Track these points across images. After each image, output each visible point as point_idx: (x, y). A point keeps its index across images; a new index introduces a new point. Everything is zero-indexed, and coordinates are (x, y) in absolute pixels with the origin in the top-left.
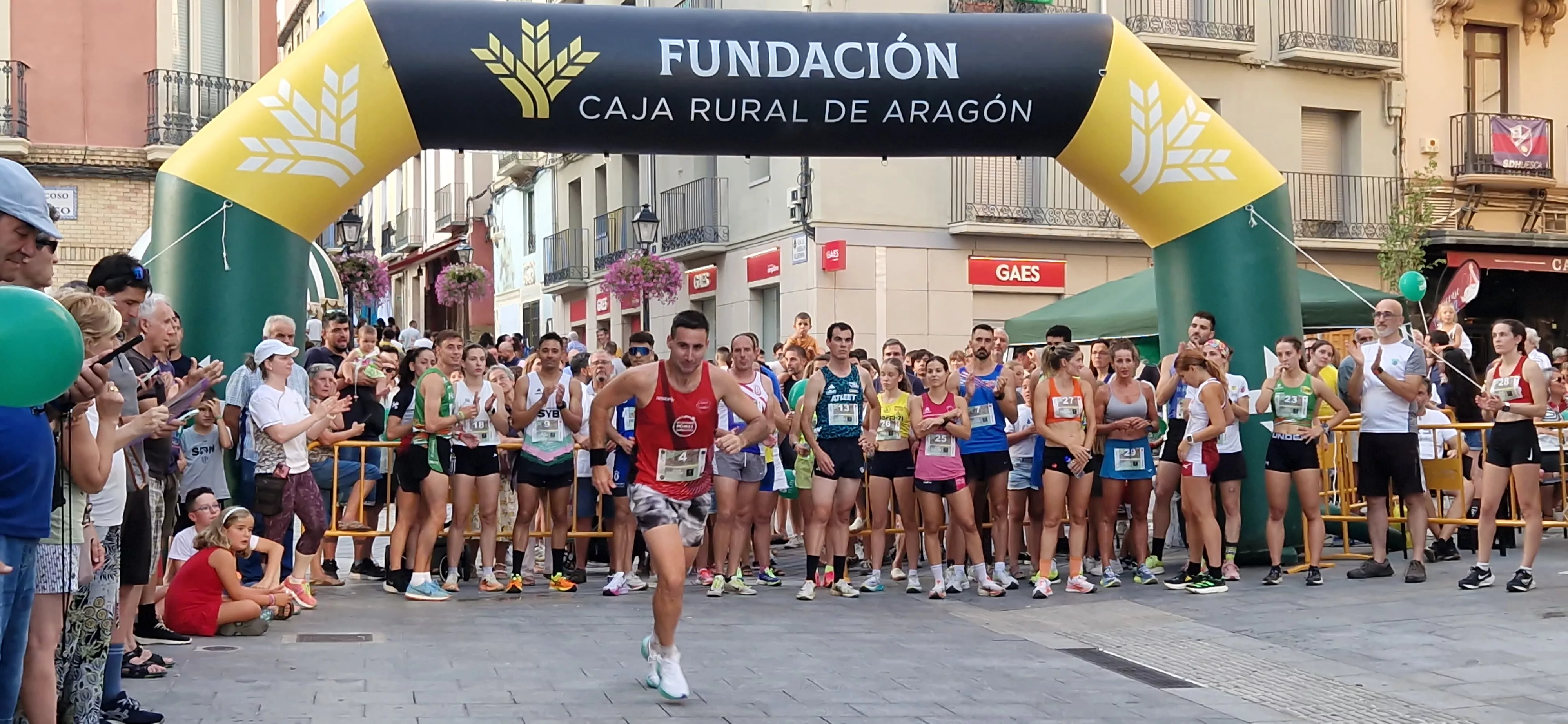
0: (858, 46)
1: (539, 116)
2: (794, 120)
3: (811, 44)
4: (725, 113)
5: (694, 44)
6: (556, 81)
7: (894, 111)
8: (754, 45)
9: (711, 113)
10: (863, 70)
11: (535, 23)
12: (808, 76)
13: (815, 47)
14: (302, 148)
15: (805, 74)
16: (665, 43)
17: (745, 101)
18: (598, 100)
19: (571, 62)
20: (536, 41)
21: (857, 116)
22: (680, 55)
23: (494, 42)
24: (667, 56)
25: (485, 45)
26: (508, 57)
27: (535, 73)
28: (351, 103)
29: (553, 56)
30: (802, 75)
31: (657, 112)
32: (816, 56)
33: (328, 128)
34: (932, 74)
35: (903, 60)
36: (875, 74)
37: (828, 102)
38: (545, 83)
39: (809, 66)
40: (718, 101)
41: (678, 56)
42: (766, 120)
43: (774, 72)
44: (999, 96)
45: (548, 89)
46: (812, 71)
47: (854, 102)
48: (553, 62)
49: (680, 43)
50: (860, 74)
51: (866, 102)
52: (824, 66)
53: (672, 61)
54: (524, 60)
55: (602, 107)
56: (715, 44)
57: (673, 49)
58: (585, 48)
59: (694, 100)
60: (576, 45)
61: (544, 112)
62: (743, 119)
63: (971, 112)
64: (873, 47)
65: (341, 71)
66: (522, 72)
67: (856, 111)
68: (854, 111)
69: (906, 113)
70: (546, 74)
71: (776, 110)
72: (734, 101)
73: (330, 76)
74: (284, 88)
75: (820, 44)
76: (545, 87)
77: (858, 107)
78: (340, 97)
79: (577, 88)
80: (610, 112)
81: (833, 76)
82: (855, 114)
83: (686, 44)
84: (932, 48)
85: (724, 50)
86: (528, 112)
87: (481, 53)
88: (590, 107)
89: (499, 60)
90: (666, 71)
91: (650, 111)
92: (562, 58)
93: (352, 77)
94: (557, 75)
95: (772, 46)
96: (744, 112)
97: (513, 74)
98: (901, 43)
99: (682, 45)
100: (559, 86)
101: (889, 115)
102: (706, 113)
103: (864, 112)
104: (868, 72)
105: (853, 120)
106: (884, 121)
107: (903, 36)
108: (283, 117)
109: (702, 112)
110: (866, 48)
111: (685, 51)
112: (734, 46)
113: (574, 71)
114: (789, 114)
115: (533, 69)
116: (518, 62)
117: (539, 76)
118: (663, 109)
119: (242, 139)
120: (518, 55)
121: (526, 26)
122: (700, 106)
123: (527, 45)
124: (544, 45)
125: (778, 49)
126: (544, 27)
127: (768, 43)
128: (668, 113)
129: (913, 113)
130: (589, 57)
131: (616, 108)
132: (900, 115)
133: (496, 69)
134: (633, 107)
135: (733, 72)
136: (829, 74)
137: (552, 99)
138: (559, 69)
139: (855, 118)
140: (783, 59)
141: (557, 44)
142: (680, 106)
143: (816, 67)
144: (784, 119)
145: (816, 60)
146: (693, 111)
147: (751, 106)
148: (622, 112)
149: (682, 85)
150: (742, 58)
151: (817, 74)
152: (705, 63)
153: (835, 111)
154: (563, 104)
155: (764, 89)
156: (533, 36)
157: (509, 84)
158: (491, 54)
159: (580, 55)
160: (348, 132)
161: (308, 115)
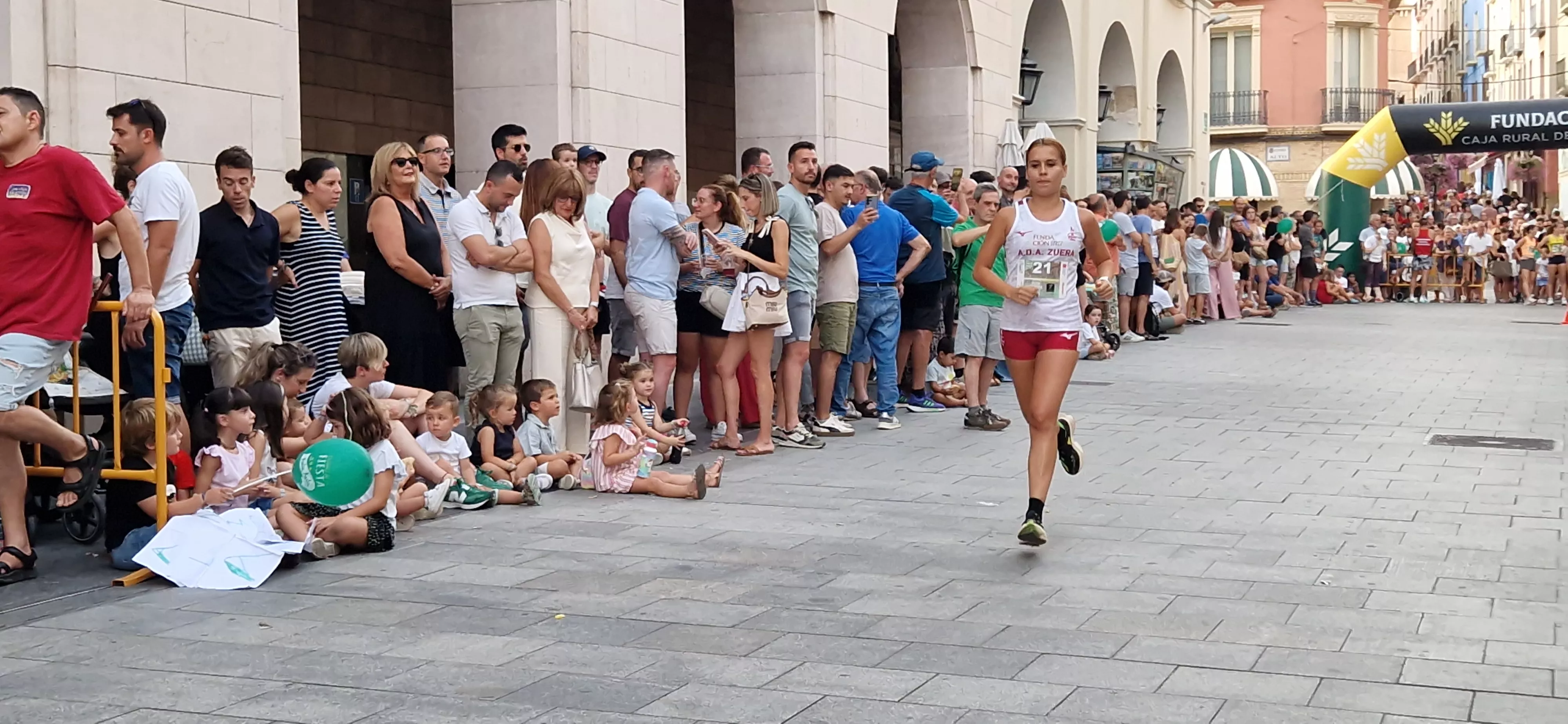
1: (1448, 143)
2: (1544, 140)
3: (1549, 112)
4: (1516, 139)
5: (1504, 116)
6: (1454, 133)
8: (1527, 115)
9: (1511, 139)
11: (1447, 113)
12: (1548, 124)
13: (1551, 114)
14: (1367, 160)
16: (1494, 117)
17: (1523, 134)
18: (1469, 137)
19: (1459, 126)
20: (1446, 119)
23: (1432, 121)
24: (1494, 121)
25: (1428, 122)
26: (1437, 126)
27: (1446, 130)
28: (1383, 144)
29: (1453, 124)
30: (1545, 124)
32: (1551, 117)
33: (1375, 153)
37: (1556, 132)
38: (1450, 133)
39: (1548, 121)
40: (1513, 135)
41: (1499, 121)
42: (1532, 140)
43: (1534, 124)
47: (1566, 132)
48: (1453, 126)
49: (1499, 116)
52: (1554, 120)
53: (1497, 124)
54: (1442, 126)
55: (1471, 140)
56: (1512, 116)
57: (1497, 119)
58: (1465, 121)
59: (1505, 135)
60: (1461, 120)
61: (1450, 143)
62: (1524, 140)
65: (1380, 134)
66: (1441, 131)
70: (1450, 131)
71: (1536, 136)
72: (1519, 135)
73: (1377, 135)
74: (1361, 141)
75: (1553, 113)
76: (1450, 135)
78: (1379, 143)
79: (1461, 134)
80: (1473, 142)
81: (1557, 124)
83: (1501, 116)
85: (1515, 118)
86: (1444, 143)
87: (1427, 126)
88: (1466, 140)
89: (1433, 127)
90: (1493, 127)
91: (1489, 139)
92: (1456, 124)
93: (1384, 135)
94: (1454, 131)
95: (1534, 115)
96: (1524, 138)
97: (1438, 132)
100: (1454, 135)
108: (1361, 151)
109: (1508, 139)
111: (1501, 119)
112: (1519, 116)
113: (1460, 129)
116: (1440, 127)
117: (1448, 131)
118: (1493, 139)
119: (1349, 159)
120: (1440, 125)
121: (1443, 114)
122: (1507, 137)
123: (1443, 121)
124: (1450, 121)
125: (1536, 116)
126: (1450, 114)
128: (1495, 140)
130: (1466, 124)
131: (1476, 140)
133: (1432, 130)
134: (1481, 138)
135: (1518, 125)
136: (1555, 124)
137: (1452, 138)
138: (1455, 128)
140: (1538, 119)
142: (1499, 138)
143: (1551, 121)
144: (1539, 139)
145: (1551, 119)
146: (1504, 139)
147: (1526, 136)
148: (1478, 141)
149: (1500, 131)
150: (1522, 120)
151: (1551, 124)
152: (1508, 123)
153: (1559, 136)
154: (1457, 139)
155: (1531, 130)
156: (1446, 118)
157: (1437, 135)
158: (1430, 125)
159: (1462, 123)
160: (1381, 152)
161: (1369, 150)
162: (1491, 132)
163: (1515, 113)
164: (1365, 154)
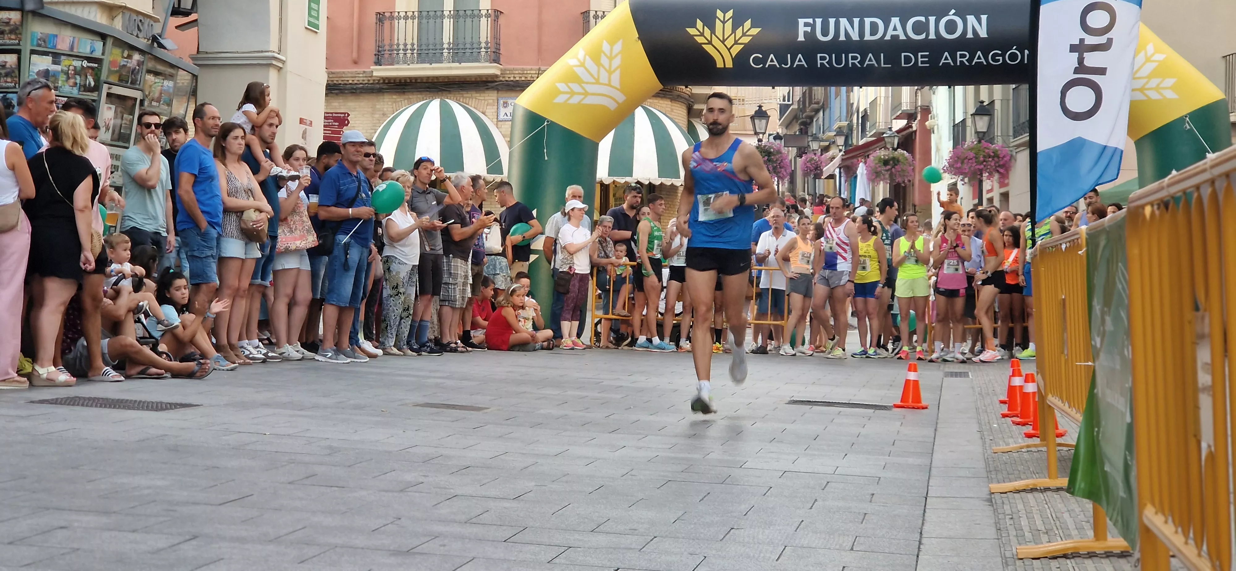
0: (922, 19)
1: (727, 66)
2: (883, 65)
3: (892, 18)
4: (839, 62)
5: (819, 21)
6: (735, 46)
7: (946, 58)
8: (856, 21)
9: (829, 63)
10: (924, 34)
11: (725, 11)
12: (889, 38)
13: (895, 21)
14: (590, 88)
15: (888, 37)
16: (801, 21)
17: (850, 55)
18: (761, 56)
19: (744, 35)
20: (724, 22)
21: (922, 62)
22: (810, 28)
23: (699, 24)
24: (802, 30)
25: (694, 26)
26: (707, 32)
27: (723, 42)
28: (617, 62)
29: (734, 31)
30: (885, 39)
31: (796, 63)
32: (895, 26)
33: (604, 76)
34: (970, 35)
35: (951, 27)
36: (932, 36)
37: (903, 54)
38: (729, 47)
39: (890, 32)
40: (834, 55)
41: (809, 29)
42: (865, 66)
43: (868, 37)
44: (1015, 47)
45: (731, 51)
46: (892, 36)
47: (920, 54)
48: (733, 34)
49: (810, 21)
50: (923, 36)
51: (927, 53)
52: (900, 32)
53: (805, 33)
54: (716, 34)
55: (764, 60)
56: (832, 21)
57: (806, 24)
58: (753, 25)
59: (819, 55)
60: (748, 23)
61: (729, 64)
62: (850, 66)
63: (997, 58)
64: (932, 19)
65: (612, 43)
66: (715, 41)
67: (921, 59)
68: (920, 60)
69: (954, 60)
70: (730, 42)
71: (870, 60)
72: (843, 55)
73: (606, 47)
74: (580, 55)
75: (898, 18)
76: (729, 50)
77: (922, 57)
78: (611, 58)
79: (747, 50)
80: (769, 63)
81: (905, 38)
82: (921, 61)
83: (814, 21)
84: (971, 19)
85: (837, 25)
86: (720, 65)
87: (692, 31)
88: (756, 60)
89: (702, 35)
90: (801, 38)
91: (793, 62)
92: (739, 32)
93: (618, 47)
94: (736, 43)
95: (868, 21)
96: (850, 61)
97: (710, 43)
98: (952, 16)
99: (812, 23)
100: (737, 48)
101: (943, 61)
102: (827, 62)
103: (927, 59)
104: (927, 35)
105: (920, 65)
106: (941, 64)
107: (952, 12)
108: (580, 71)
109: (824, 62)
110: (927, 20)
111: (814, 25)
112: (844, 22)
113: (746, 40)
114: (879, 62)
115: (722, 39)
116: (713, 35)
117: (725, 43)
118: (800, 60)
119: (558, 85)
120: (713, 32)
121: (719, 13)
122: (822, 58)
123: (719, 24)
124: (729, 25)
125: (871, 23)
126: (730, 14)
127: (865, 19)
128: (804, 63)
129: (959, 59)
130: (755, 31)
131: (772, 60)
132: (950, 61)
133: (700, 40)
134: (782, 60)
135: (842, 38)
136: (902, 37)
137: (733, 56)
138: (737, 39)
139: (921, 64)
140: (874, 28)
141: (737, 23)
142: (810, 58)
143: (895, 33)
144: (876, 65)
145: (895, 29)
146: (819, 62)
147: (854, 58)
148: (776, 63)
149: (812, 46)
150: (848, 29)
151: (895, 38)
152: (825, 33)
153: (908, 60)
154: (740, 59)
155: (863, 47)
156: (723, 19)
157: (708, 48)
158: (697, 31)
159: (750, 30)
160: (616, 79)
161: (593, 69)
162: (795, 48)
163: (837, 17)
164: (586, 77)
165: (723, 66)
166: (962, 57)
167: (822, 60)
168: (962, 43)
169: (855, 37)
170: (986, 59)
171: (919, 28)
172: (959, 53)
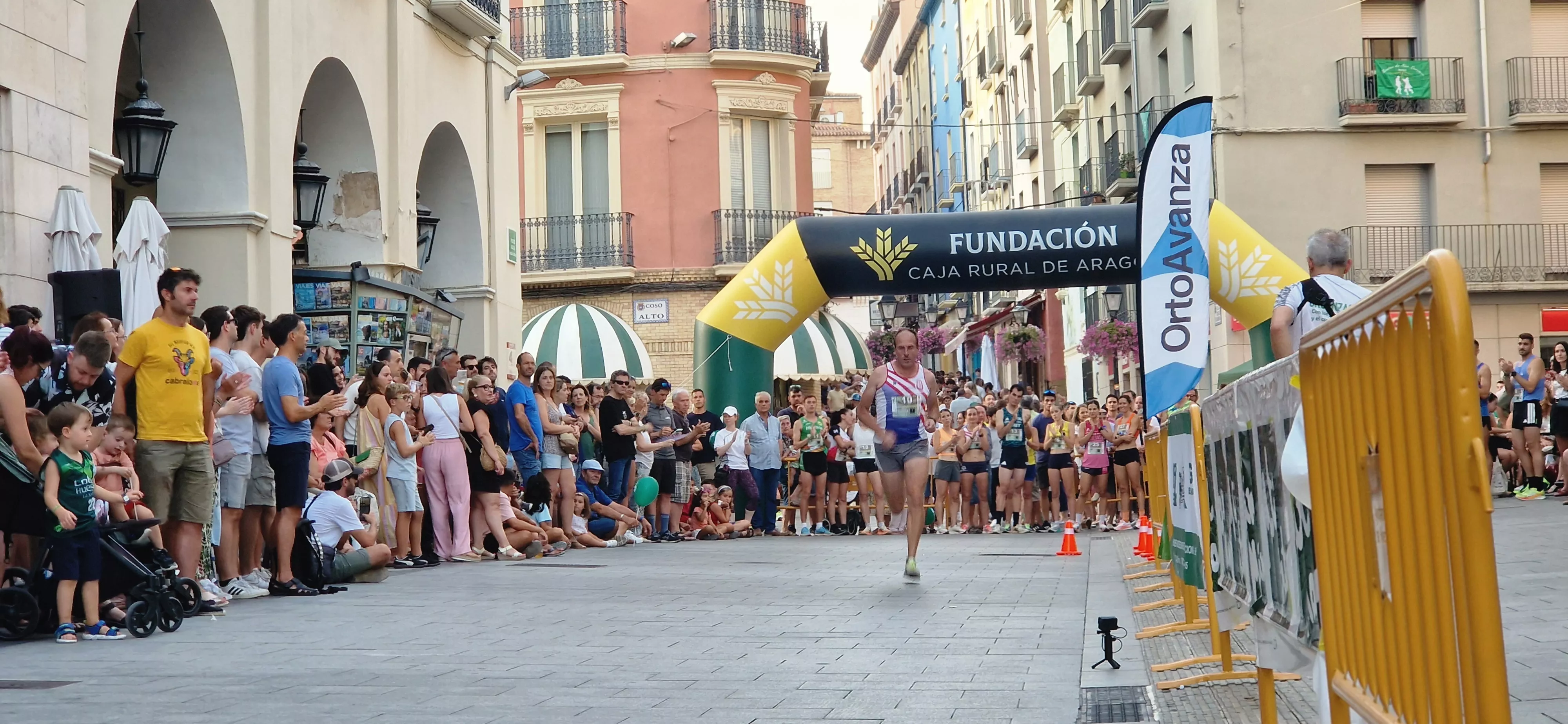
0: (1060, 231)
1: (888, 279)
2: (1027, 272)
3: (1034, 231)
4: (988, 271)
5: (969, 236)
6: (895, 261)
7: (1082, 265)
8: (1002, 234)
9: (980, 272)
10: (1062, 244)
11: (884, 230)
12: (1032, 249)
13: (1036, 233)
14: (765, 305)
15: (1030, 248)
16: (953, 237)
17: (998, 265)
18: (918, 269)
19: (902, 251)
20: (884, 240)
21: (1062, 269)
23: (862, 242)
24: (954, 244)
25: (857, 244)
26: (869, 250)
27: (884, 257)
28: (789, 280)
29: (893, 248)
31: (951, 274)
32: (1036, 238)
33: (778, 294)
34: (1102, 244)
35: (1085, 237)
36: (1069, 246)
37: (1044, 263)
38: (889, 262)
39: (1033, 244)
40: (983, 265)
41: (960, 243)
42: (1011, 273)
43: (1013, 249)
45: (891, 265)
46: (1034, 247)
47: (1059, 262)
48: (893, 251)
49: (961, 235)
50: (1061, 246)
51: (1066, 261)
52: (1041, 243)
53: (957, 247)
54: (878, 251)
55: (921, 273)
56: (980, 235)
57: (957, 239)
58: (910, 242)
59: (970, 266)
60: (905, 241)
61: (890, 277)
62: (998, 274)
63: (1127, 263)
64: (1068, 231)
65: (784, 263)
66: (877, 258)
67: (1061, 266)
68: (1059, 267)
69: (1089, 266)
70: (890, 258)
71: (1016, 268)
72: (992, 265)
73: (778, 267)
74: (756, 274)
75: (1039, 231)
76: (889, 264)
77: (1061, 264)
78: (783, 277)
79: (906, 264)
80: (925, 275)
81: (1045, 248)
83: (965, 236)
84: (1102, 230)
85: (985, 238)
86: (882, 278)
87: (855, 249)
88: (914, 273)
89: (865, 252)
90: (954, 251)
91: (947, 273)
92: (898, 249)
93: (789, 265)
94: (896, 258)
95: (1012, 234)
96: (998, 270)
97: (872, 259)
98: (1085, 227)
99: (963, 237)
100: (897, 263)
101: (1080, 267)
102: (977, 272)
103: (1065, 266)
104: (1065, 245)
105: (1060, 271)
106: (1078, 269)
107: (1086, 223)
108: (755, 290)
109: (975, 272)
110: (1064, 232)
111: (964, 240)
112: (991, 235)
113: (905, 255)
114: (1023, 270)
115: (883, 255)
116: (875, 252)
117: (886, 259)
118: (954, 271)
119: (735, 301)
120: (874, 249)
121: (879, 232)
122: (974, 269)
123: (879, 242)
124: (888, 242)
125: (1015, 235)
126: (889, 232)
127: (1009, 232)
128: (957, 273)
129: (1093, 265)
130: (912, 247)
131: (929, 272)
132: (1086, 267)
133: (863, 257)
134: (937, 272)
135: (990, 250)
136: (1043, 248)
137: (894, 270)
138: (896, 254)
140: (1018, 241)
141: (896, 241)
142: (963, 270)
143: (1036, 244)
144: (1021, 272)
145: (1036, 241)
146: (971, 272)
147: (1002, 267)
148: (932, 274)
149: (963, 258)
150: (995, 241)
151: (1037, 248)
152: (975, 246)
153: (1049, 267)
154: (900, 272)
155: (1009, 257)
156: (883, 237)
157: (871, 264)
158: (860, 248)
159: (908, 246)
160: (789, 294)
161: (768, 287)
162: (949, 261)
163: (984, 232)
164: (761, 295)
165: (884, 279)
166: (1096, 263)
167: (973, 270)
168: (1096, 251)
169: (1002, 249)
170: (1117, 264)
171: (1057, 239)
172: (1093, 260)
